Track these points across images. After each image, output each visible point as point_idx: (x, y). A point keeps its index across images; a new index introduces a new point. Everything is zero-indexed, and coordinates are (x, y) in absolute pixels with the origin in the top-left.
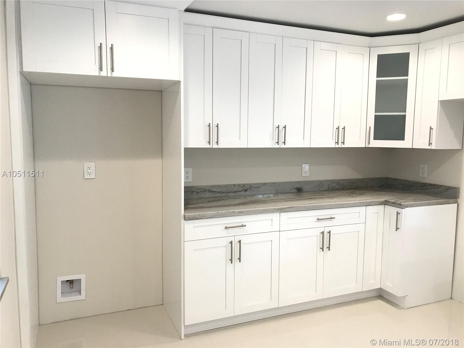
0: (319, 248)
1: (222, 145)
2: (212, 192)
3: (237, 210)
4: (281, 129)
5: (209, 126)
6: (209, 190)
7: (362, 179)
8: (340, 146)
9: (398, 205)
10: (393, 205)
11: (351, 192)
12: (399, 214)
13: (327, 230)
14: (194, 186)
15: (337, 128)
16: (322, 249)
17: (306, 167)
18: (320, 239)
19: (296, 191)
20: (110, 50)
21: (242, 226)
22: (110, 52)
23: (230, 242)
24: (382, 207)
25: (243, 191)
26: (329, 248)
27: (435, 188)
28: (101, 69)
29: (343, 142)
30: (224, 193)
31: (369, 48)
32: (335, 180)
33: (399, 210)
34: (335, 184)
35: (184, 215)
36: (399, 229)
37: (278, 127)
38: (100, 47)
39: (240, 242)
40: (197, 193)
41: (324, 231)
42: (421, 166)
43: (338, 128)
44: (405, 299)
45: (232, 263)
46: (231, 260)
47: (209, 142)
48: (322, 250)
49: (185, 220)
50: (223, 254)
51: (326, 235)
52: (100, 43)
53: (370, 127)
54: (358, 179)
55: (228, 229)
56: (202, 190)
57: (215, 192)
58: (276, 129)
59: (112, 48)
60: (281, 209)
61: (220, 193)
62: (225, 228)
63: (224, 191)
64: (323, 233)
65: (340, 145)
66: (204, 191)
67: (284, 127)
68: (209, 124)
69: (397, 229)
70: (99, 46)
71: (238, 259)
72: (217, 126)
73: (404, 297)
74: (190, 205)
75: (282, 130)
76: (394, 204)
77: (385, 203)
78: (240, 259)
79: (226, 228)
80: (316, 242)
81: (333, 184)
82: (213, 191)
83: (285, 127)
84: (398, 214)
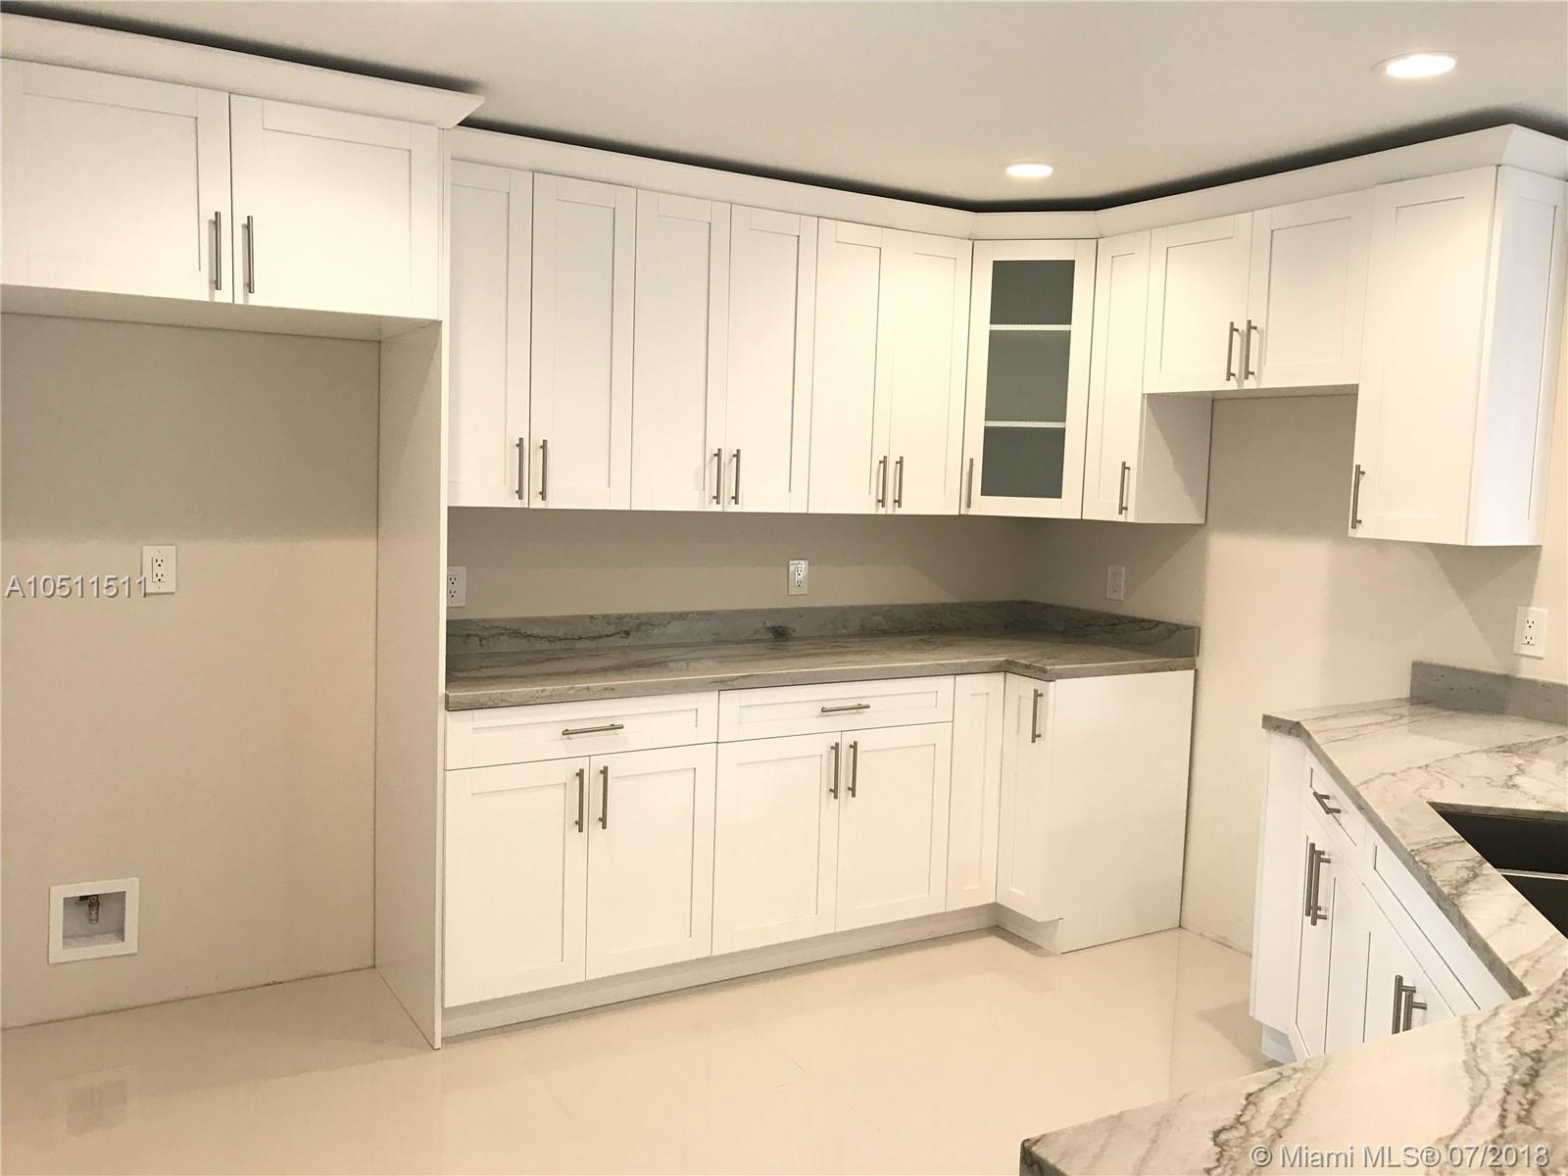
0: (825, 790)
1: (555, 502)
2: (525, 637)
3: (597, 684)
4: (727, 461)
5: (520, 445)
6: (517, 631)
7: (954, 605)
8: (890, 512)
9: (1039, 673)
10: (1025, 672)
11: (921, 640)
12: (1041, 695)
13: (847, 740)
14: (470, 620)
15: (880, 462)
16: (835, 791)
17: (800, 569)
18: (829, 765)
19: (770, 635)
20: (243, 234)
21: (613, 727)
22: (243, 238)
23: (577, 774)
24: (998, 678)
25: (617, 636)
26: (853, 790)
27: (1143, 629)
28: (216, 284)
29: (897, 499)
30: (560, 640)
31: (971, 242)
32: (880, 607)
33: (1040, 685)
34: (880, 619)
35: (447, 696)
36: (1039, 736)
37: (718, 455)
38: (216, 223)
39: (605, 772)
40: (480, 641)
41: (838, 741)
42: (1111, 569)
43: (884, 462)
44: (1055, 928)
45: (580, 830)
46: (580, 823)
47: (520, 493)
48: (833, 794)
49: (447, 709)
50: (557, 805)
51: (845, 754)
52: (216, 213)
53: (972, 460)
54: (943, 605)
55: (571, 736)
56: (496, 631)
57: (536, 637)
58: (711, 460)
59: (248, 227)
60: (722, 681)
61: (550, 641)
62: (563, 734)
63: (560, 634)
64: (836, 748)
65: (889, 509)
66: (503, 634)
67: (734, 456)
68: (521, 440)
69: (1035, 736)
70: (210, 218)
71: (600, 819)
72: (544, 447)
73: (1054, 923)
74: (462, 671)
75: (730, 461)
76: (1027, 671)
77: (1006, 668)
78: (603, 820)
79: (566, 733)
80: (818, 774)
81: (875, 618)
82: (529, 636)
83: (737, 455)
84: (1037, 695)
